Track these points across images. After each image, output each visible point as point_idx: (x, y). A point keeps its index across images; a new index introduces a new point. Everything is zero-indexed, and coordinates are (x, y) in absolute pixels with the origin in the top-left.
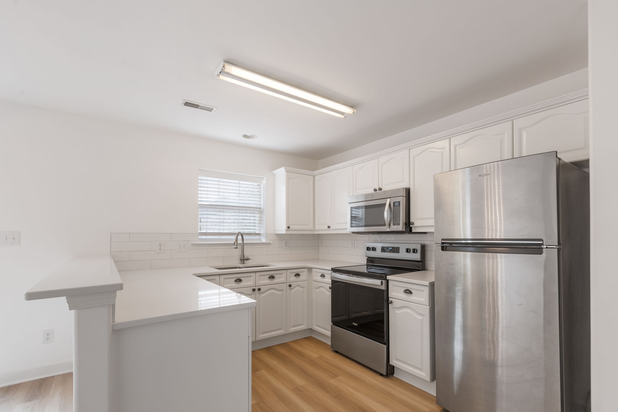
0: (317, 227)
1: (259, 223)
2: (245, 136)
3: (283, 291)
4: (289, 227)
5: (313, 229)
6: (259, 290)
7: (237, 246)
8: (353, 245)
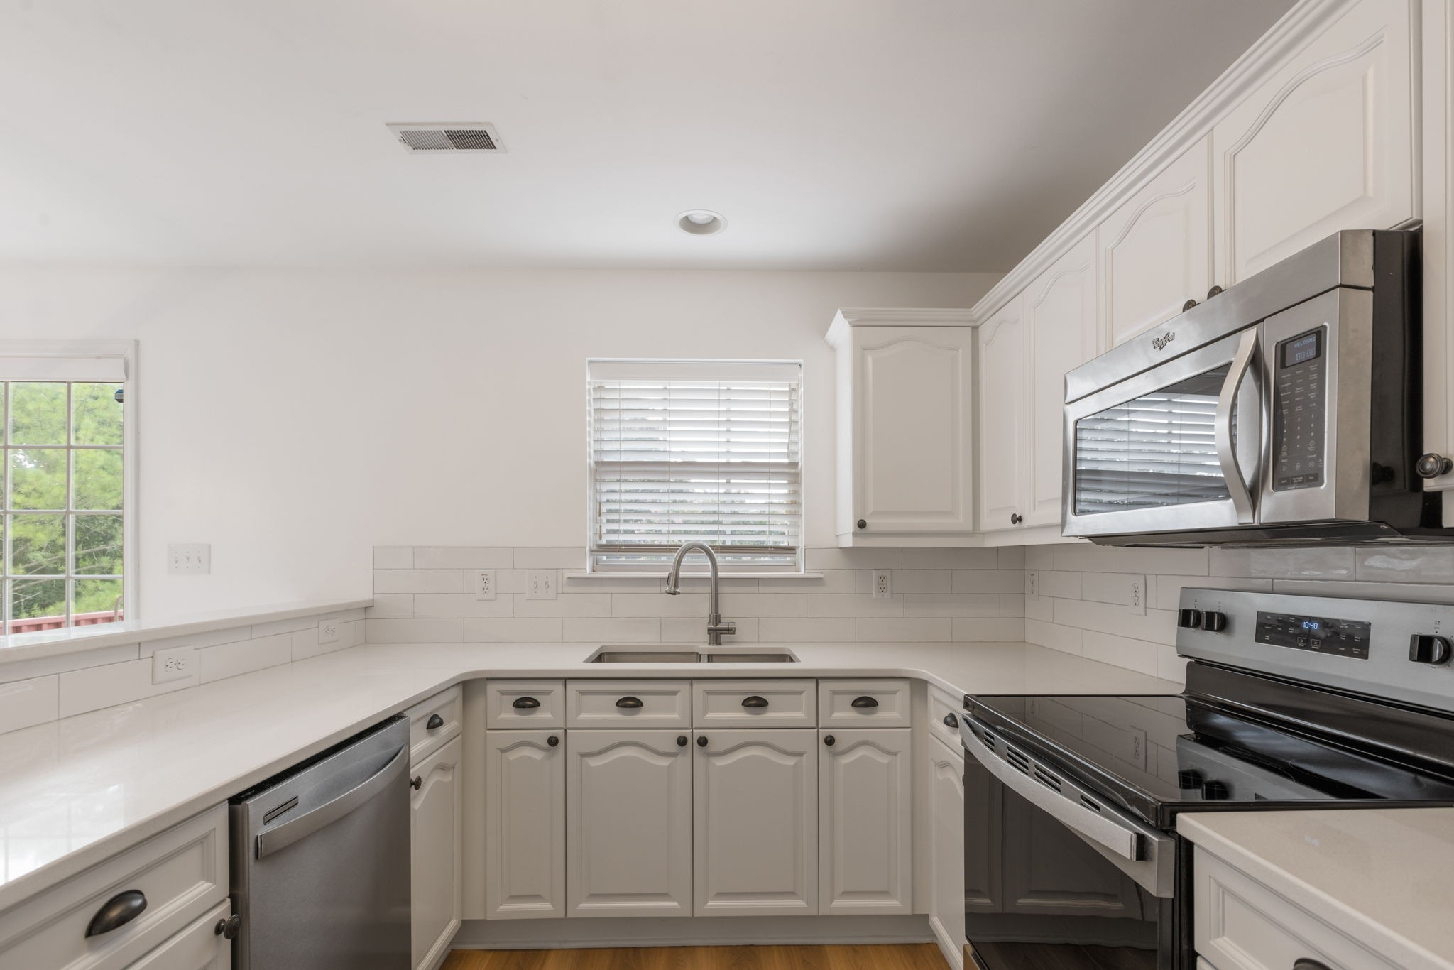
0: (987, 523)
1: (789, 514)
2: (690, 225)
3: (801, 755)
4: (862, 525)
5: (969, 528)
6: (703, 742)
7: (676, 586)
8: (1141, 594)
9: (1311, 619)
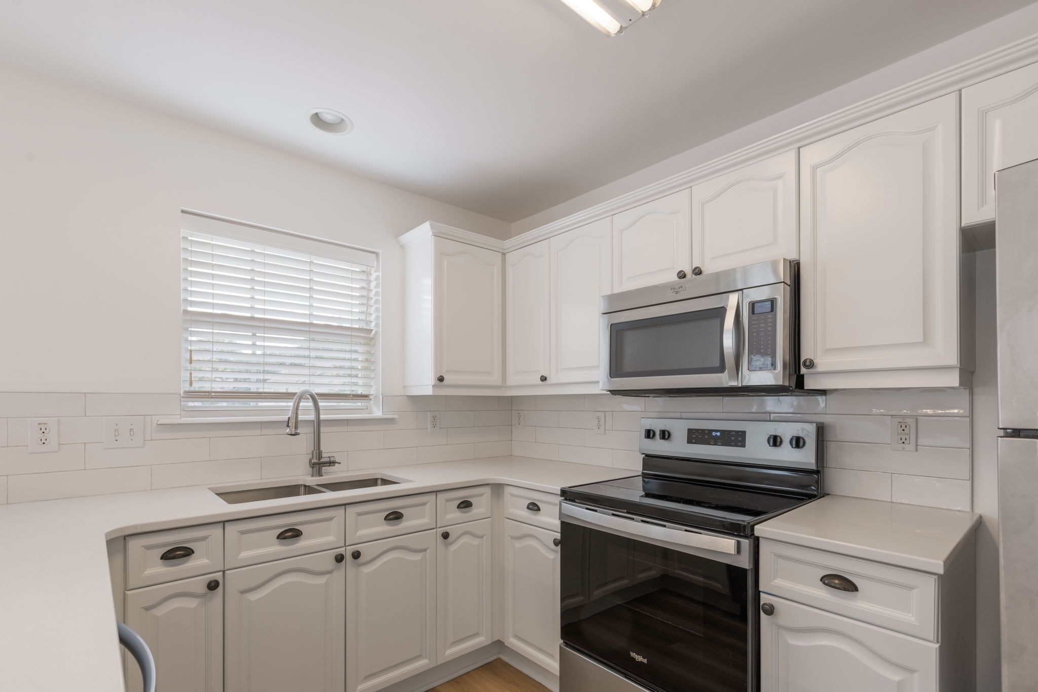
0: (512, 380)
1: (365, 369)
3: (425, 550)
4: (441, 379)
5: (500, 383)
6: (356, 555)
7: (296, 428)
8: (602, 423)
9: (717, 431)
